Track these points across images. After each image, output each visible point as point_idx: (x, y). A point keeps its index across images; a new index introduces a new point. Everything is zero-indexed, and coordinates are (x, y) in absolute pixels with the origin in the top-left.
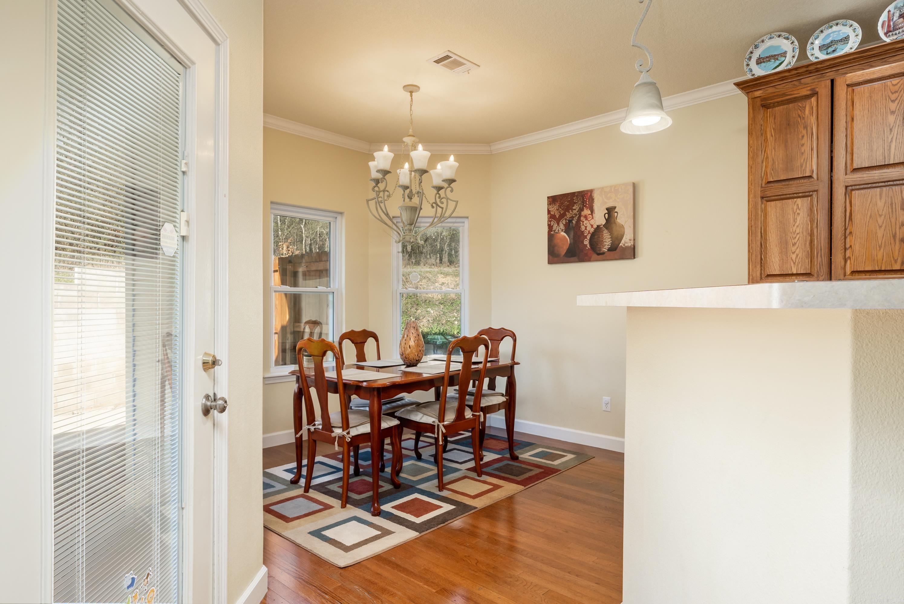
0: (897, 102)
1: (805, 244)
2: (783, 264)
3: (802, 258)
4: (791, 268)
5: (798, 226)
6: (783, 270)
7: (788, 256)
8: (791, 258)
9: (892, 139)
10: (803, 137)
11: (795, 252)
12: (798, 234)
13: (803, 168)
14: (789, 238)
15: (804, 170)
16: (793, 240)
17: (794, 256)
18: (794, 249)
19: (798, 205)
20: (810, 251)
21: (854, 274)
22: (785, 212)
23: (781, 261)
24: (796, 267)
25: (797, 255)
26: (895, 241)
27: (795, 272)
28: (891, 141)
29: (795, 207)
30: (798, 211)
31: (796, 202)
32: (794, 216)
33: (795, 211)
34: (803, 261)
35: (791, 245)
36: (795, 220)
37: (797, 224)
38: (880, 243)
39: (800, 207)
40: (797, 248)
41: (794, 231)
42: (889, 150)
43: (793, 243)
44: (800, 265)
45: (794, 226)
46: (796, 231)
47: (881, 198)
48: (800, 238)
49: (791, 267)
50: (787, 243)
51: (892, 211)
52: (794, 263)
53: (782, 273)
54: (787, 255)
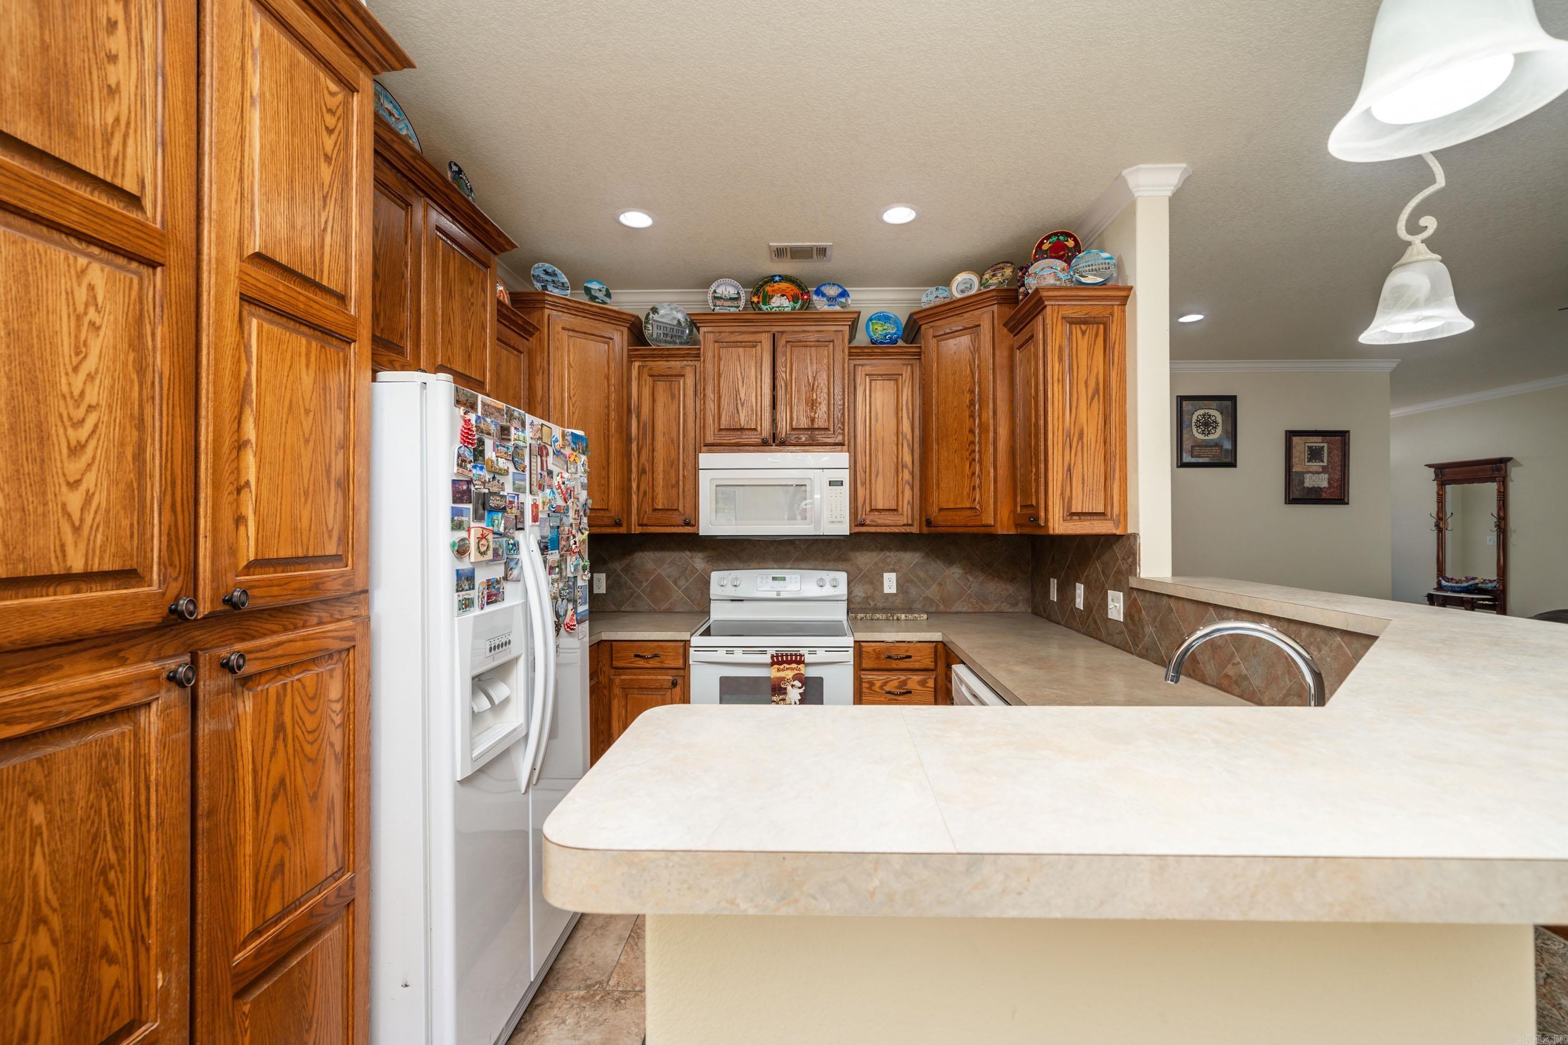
0: (334, 137)
1: (121, 456)
2: (23, 531)
3: (108, 511)
4: (63, 552)
5: (91, 377)
6: (23, 559)
7: (50, 496)
8: (64, 506)
9: (326, 222)
10: (112, 25)
11: (78, 482)
12: (90, 408)
13: (113, 152)
14: (53, 419)
15: (116, 160)
16: (70, 431)
17: (74, 500)
18: (74, 468)
19: (91, 287)
20: (135, 485)
21: (252, 570)
22: (33, 292)
23: (17, 516)
24: (82, 546)
25: (89, 498)
26: (329, 483)
27: (77, 564)
28: (325, 230)
29: (81, 295)
30: (92, 314)
31: (84, 271)
32: (79, 327)
33: (81, 309)
34: (112, 525)
35: (65, 450)
36: (80, 350)
37: (90, 365)
38: (306, 486)
39: (100, 304)
40: (89, 466)
41: (76, 392)
42: (322, 247)
43: (73, 443)
44: (99, 537)
45: (76, 369)
46: (82, 393)
47: (307, 366)
48: (102, 429)
49: (63, 546)
50: (43, 439)
51: (326, 407)
52: (77, 530)
53: (20, 570)
54: (44, 494)
